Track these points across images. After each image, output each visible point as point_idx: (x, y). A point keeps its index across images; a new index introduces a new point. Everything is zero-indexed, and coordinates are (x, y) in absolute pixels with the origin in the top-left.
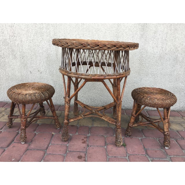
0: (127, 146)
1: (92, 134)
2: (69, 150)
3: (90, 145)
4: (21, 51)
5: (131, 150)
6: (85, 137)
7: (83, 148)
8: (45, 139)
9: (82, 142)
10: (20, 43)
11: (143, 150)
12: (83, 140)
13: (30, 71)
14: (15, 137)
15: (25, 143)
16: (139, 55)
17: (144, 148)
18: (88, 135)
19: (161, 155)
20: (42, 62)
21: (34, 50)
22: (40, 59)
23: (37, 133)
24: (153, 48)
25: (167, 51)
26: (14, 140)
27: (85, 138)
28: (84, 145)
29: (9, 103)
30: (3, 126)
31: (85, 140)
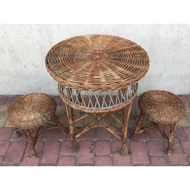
0: (132, 154)
1: (98, 139)
2: (78, 162)
3: (97, 154)
4: (8, 44)
5: (135, 159)
6: (92, 143)
7: (91, 160)
8: (54, 149)
9: (89, 151)
10: (5, 35)
11: (147, 158)
12: (90, 148)
13: (24, 65)
14: (25, 150)
15: (36, 157)
16: (149, 42)
17: (148, 154)
18: (95, 140)
19: (164, 163)
20: (36, 55)
21: (23, 42)
22: (33, 52)
23: (45, 141)
24: (167, 32)
25: (183, 35)
26: (25, 153)
27: (91, 145)
28: (92, 155)
29: (9, 97)
30: (11, 135)
31: (92, 147)
